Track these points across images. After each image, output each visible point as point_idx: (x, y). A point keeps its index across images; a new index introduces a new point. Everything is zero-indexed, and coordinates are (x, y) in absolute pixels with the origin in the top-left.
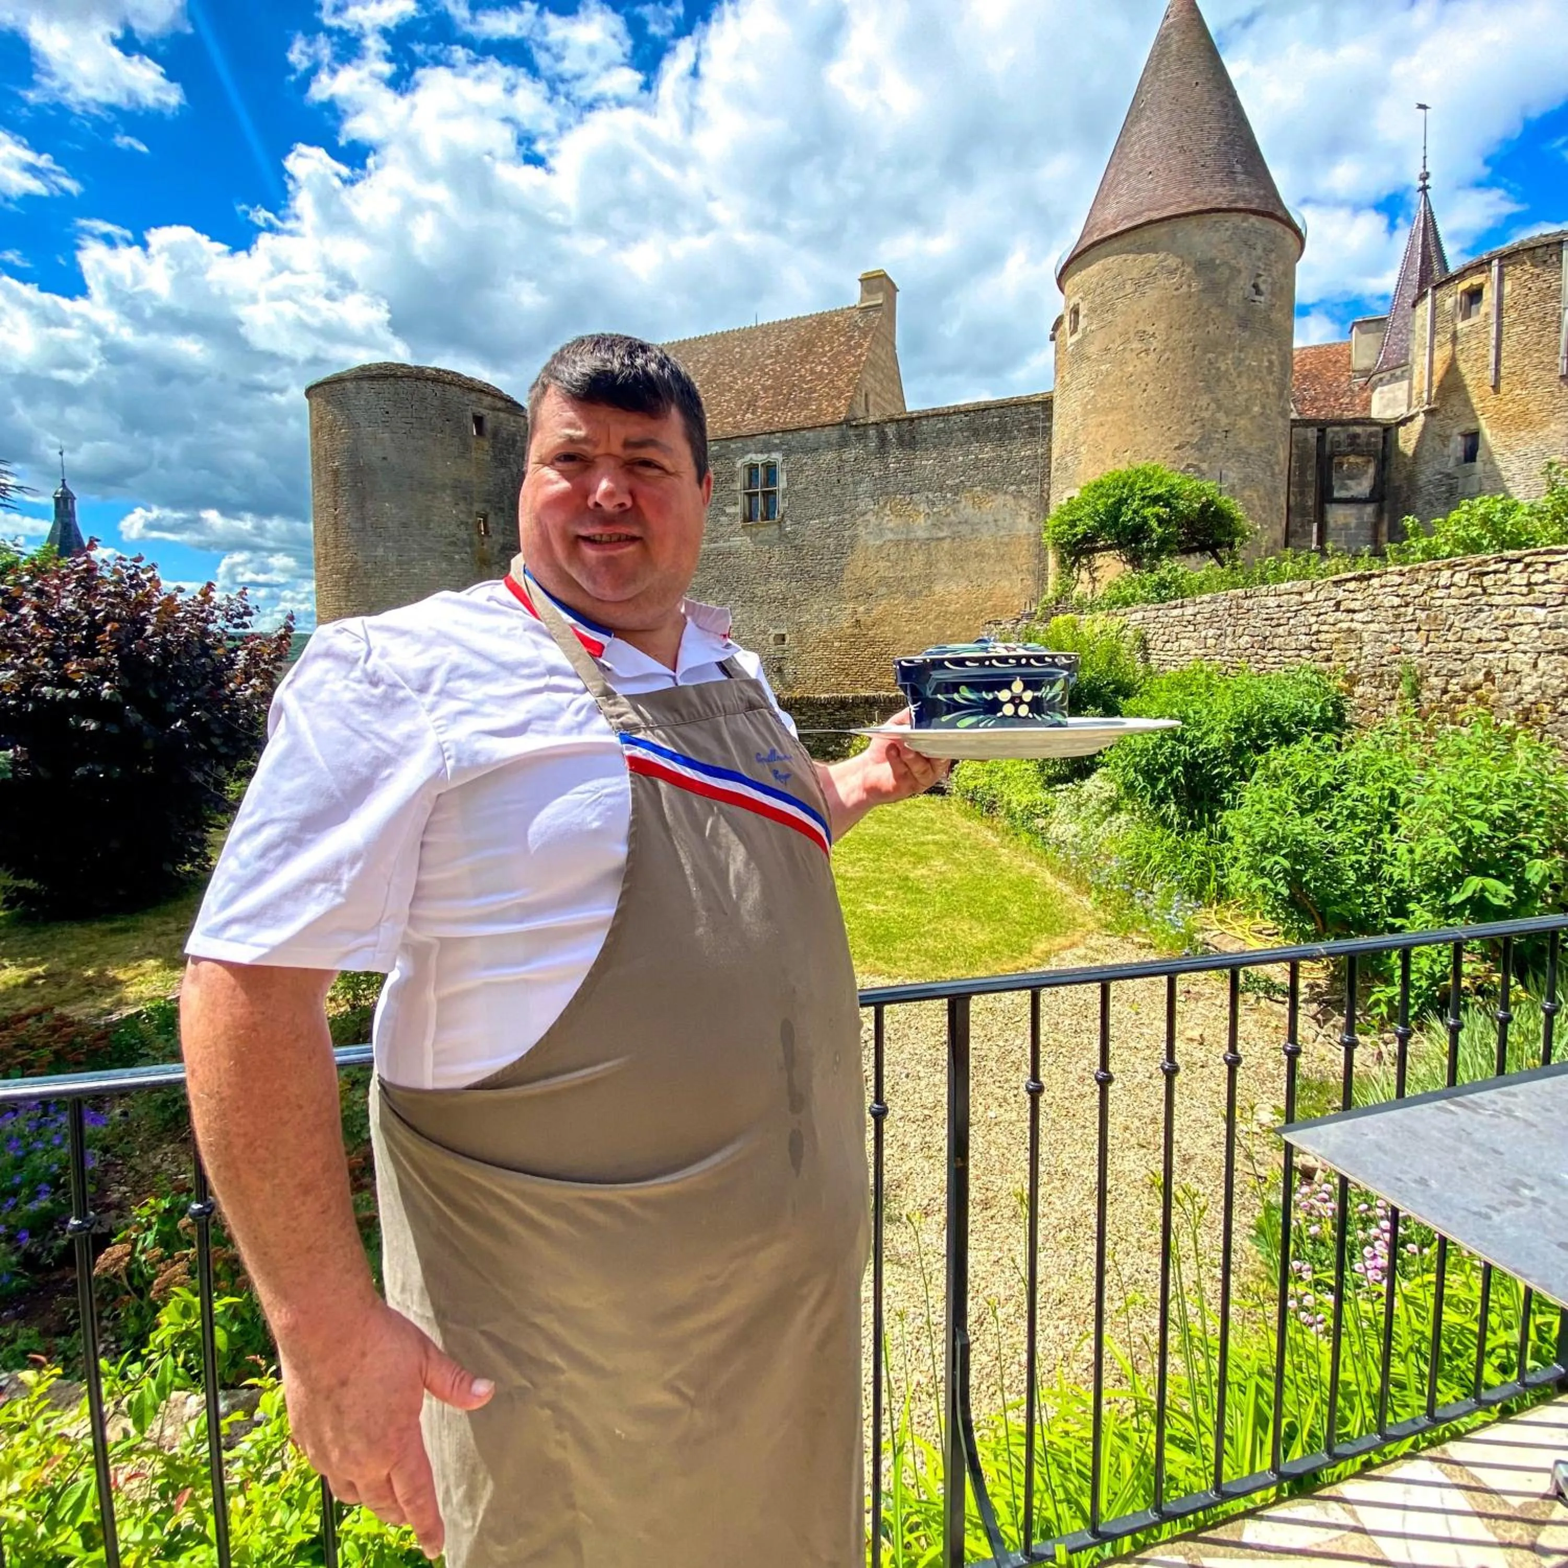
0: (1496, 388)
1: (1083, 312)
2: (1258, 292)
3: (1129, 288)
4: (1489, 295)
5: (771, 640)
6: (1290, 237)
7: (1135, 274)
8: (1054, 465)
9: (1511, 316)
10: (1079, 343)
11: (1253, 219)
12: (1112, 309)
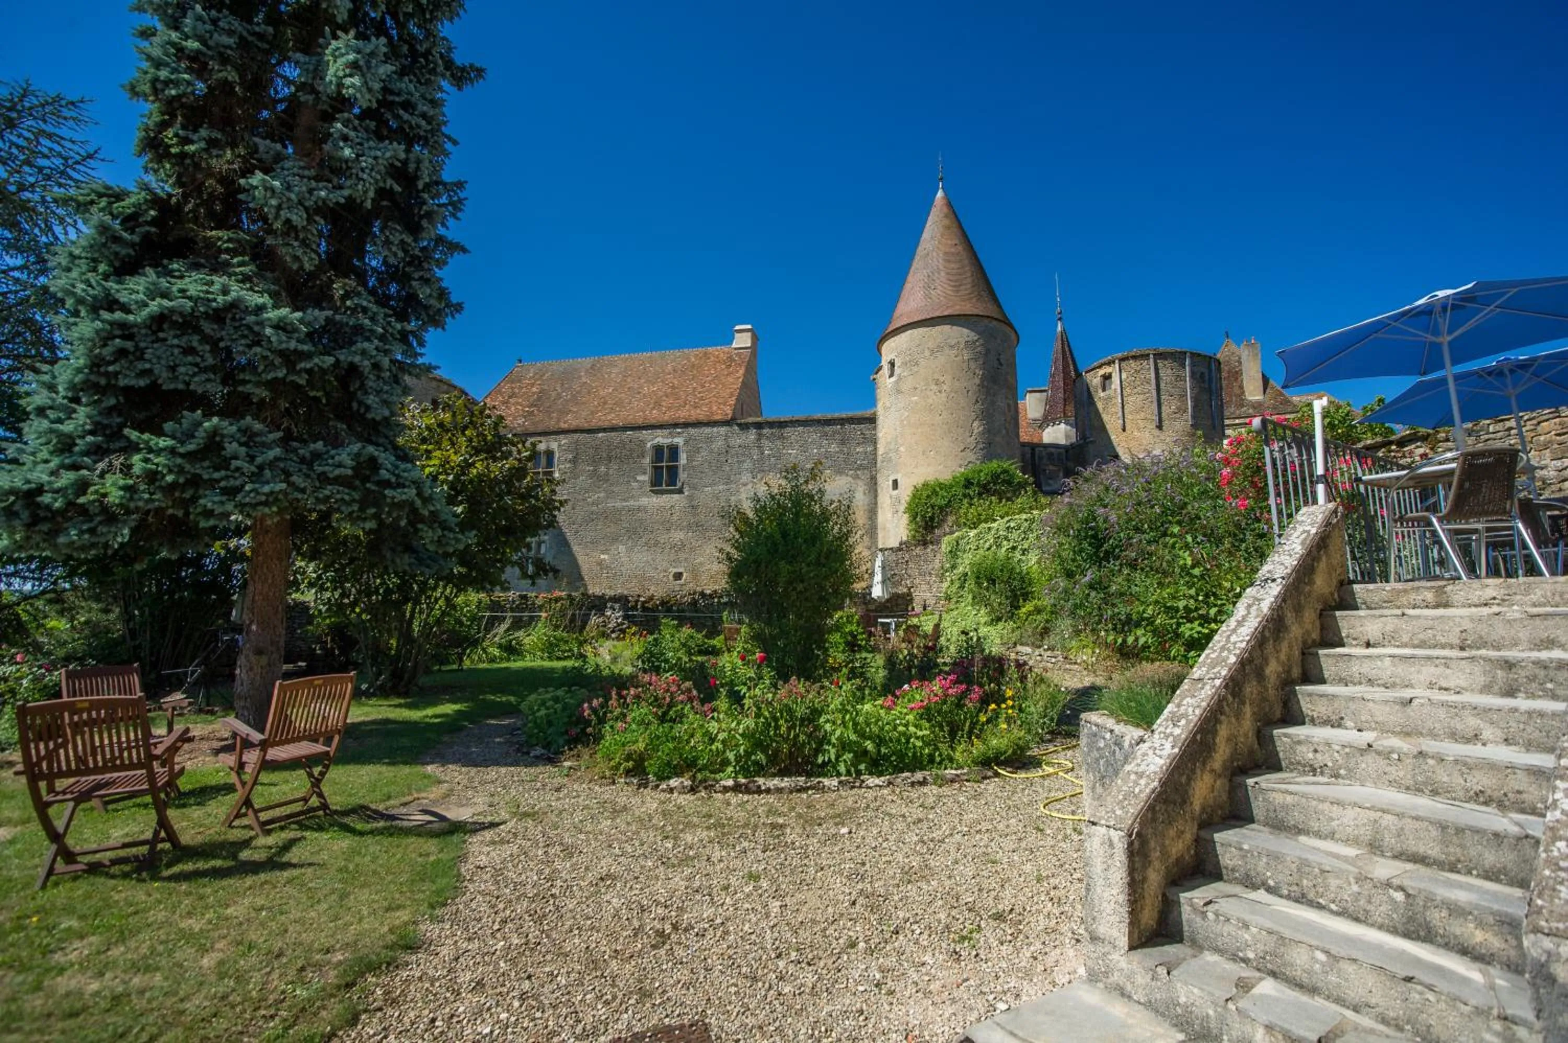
0: (1124, 430)
1: (897, 364)
2: (1001, 364)
3: (927, 353)
4: (1116, 379)
5: (671, 578)
6: (1013, 336)
7: (930, 345)
8: (879, 458)
9: (1127, 391)
10: (897, 382)
11: (995, 323)
12: (917, 364)
